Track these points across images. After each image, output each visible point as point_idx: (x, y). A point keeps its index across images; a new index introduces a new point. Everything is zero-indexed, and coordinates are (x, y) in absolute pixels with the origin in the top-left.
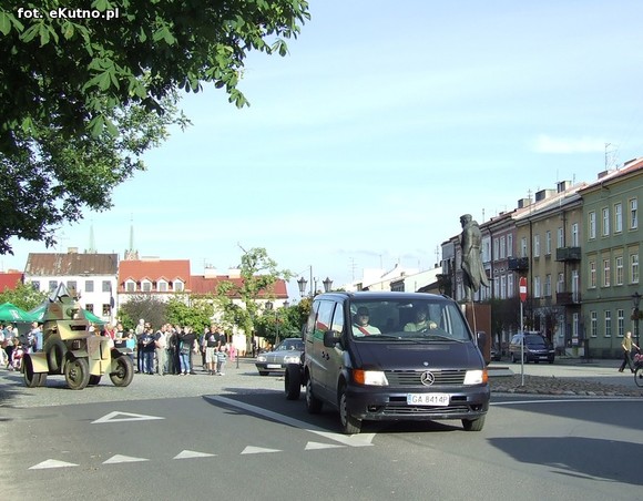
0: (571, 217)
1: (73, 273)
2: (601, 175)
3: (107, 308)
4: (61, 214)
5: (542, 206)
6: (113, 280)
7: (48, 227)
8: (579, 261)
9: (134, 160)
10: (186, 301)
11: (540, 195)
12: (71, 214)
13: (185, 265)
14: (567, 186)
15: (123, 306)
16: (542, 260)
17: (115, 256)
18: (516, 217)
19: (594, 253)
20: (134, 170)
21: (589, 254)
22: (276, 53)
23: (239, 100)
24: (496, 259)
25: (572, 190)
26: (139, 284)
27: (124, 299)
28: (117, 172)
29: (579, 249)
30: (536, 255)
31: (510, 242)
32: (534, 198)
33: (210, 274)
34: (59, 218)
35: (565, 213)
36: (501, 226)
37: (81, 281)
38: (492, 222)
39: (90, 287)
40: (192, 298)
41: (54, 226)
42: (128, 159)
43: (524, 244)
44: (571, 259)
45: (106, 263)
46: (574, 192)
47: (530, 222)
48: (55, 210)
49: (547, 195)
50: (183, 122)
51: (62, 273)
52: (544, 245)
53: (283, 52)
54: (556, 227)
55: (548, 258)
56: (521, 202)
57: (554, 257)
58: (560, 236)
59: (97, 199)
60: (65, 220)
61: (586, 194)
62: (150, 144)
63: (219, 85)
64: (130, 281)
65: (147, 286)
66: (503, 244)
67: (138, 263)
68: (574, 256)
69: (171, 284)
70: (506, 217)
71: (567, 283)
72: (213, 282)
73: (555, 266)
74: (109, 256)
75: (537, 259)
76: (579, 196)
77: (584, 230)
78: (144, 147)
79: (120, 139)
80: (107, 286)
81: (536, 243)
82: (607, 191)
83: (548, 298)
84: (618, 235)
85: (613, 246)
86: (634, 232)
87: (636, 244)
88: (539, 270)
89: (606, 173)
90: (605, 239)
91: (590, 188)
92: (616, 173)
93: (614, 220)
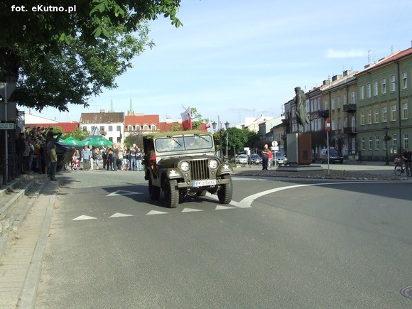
0: (350, 89)
1: (102, 122)
2: (366, 67)
3: (119, 139)
4: (91, 91)
5: (335, 83)
6: (122, 125)
7: (85, 97)
8: (355, 111)
9: (127, 63)
11: (334, 78)
12: (96, 91)
14: (348, 73)
15: (127, 138)
16: (336, 111)
17: (122, 113)
18: (322, 89)
19: (363, 107)
20: (127, 68)
21: (360, 107)
24: (312, 111)
25: (351, 75)
26: (134, 127)
27: (127, 134)
28: (119, 69)
29: (355, 105)
30: (333, 109)
31: (319, 102)
32: (331, 79)
33: (169, 121)
34: (91, 93)
35: (347, 86)
36: (316, 93)
37: (106, 126)
38: (310, 92)
39: (111, 129)
41: (88, 97)
42: (124, 63)
43: (326, 103)
44: (351, 110)
45: (118, 117)
46: (352, 76)
47: (329, 92)
48: (88, 89)
49: (338, 78)
50: (151, 44)
51: (97, 123)
52: (336, 103)
54: (343, 94)
55: (339, 110)
56: (324, 82)
57: (342, 110)
58: (345, 98)
59: (108, 83)
60: (93, 94)
61: (358, 77)
62: (135, 54)
64: (130, 126)
65: (138, 128)
66: (316, 104)
67: (134, 116)
68: (353, 108)
69: (150, 127)
70: (317, 90)
71: (349, 123)
72: (171, 125)
73: (343, 114)
74: (120, 113)
75: (333, 111)
76: (355, 78)
77: (358, 95)
78: (131, 56)
79: (120, 52)
80: (119, 128)
81: (333, 102)
82: (369, 74)
83: (339, 130)
84: (376, 97)
85: (373, 103)
86: (384, 95)
87: (385, 101)
88: (334, 116)
89: (368, 66)
90: (369, 99)
91: (361, 73)
92: (374, 65)
93: (373, 90)
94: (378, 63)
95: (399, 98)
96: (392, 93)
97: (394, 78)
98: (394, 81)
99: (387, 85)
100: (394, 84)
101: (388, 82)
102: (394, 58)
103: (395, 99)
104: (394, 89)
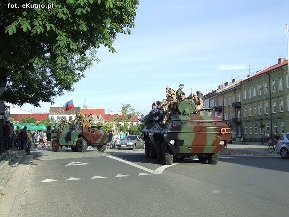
0: (237, 92)
2: (248, 76)
5: (227, 88)
8: (240, 107)
11: (226, 84)
12: (60, 93)
14: (236, 81)
16: (227, 107)
17: (79, 108)
18: (218, 92)
19: (246, 104)
21: (244, 104)
24: (211, 107)
25: (237, 82)
28: (76, 78)
29: (240, 103)
30: (225, 105)
31: (216, 101)
32: (224, 85)
33: (111, 113)
35: (235, 90)
36: (212, 95)
37: (67, 117)
38: (209, 94)
43: (221, 101)
44: (237, 106)
45: (76, 110)
47: (222, 94)
49: (229, 84)
50: (97, 61)
51: (61, 114)
52: (227, 102)
54: (232, 95)
55: (229, 106)
56: (219, 87)
57: (231, 106)
58: (233, 98)
59: (68, 88)
61: (242, 83)
62: (87, 68)
66: (213, 101)
67: (87, 110)
68: (239, 105)
69: (98, 117)
70: (214, 92)
71: (236, 115)
72: (112, 116)
73: (232, 109)
74: (77, 108)
75: (225, 107)
76: (240, 84)
77: (242, 96)
78: (84, 69)
81: (225, 101)
82: (250, 82)
83: (230, 120)
84: (254, 98)
85: (252, 101)
86: (260, 96)
87: (261, 101)
88: (226, 111)
89: (249, 76)
90: (249, 99)
91: (244, 81)
92: (253, 75)
93: (253, 92)
94: (256, 74)
95: (270, 97)
96: (266, 95)
97: (266, 84)
98: (266, 86)
99: (262, 90)
100: (266, 89)
101: (262, 87)
102: (267, 71)
103: (267, 99)
104: (266, 92)
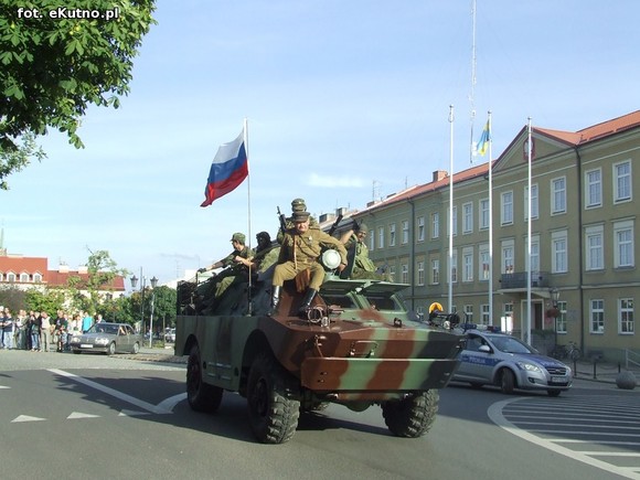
2: (369, 205)
10: (42, 289)
11: (323, 218)
13: (44, 261)
14: (344, 212)
22: (111, 106)
23: (77, 142)
25: (346, 215)
26: (5, 275)
33: (64, 269)
40: (48, 288)
46: (348, 216)
49: (328, 218)
50: (40, 155)
53: (116, 106)
62: (13, 170)
63: (62, 130)
65: (11, 277)
67: (6, 259)
69: (31, 276)
72: (65, 276)
76: (352, 220)
78: (7, 172)
82: (372, 216)
84: (381, 251)
86: (392, 249)
87: (394, 258)
89: (373, 203)
91: (361, 213)
92: (381, 203)
93: (377, 239)
94: (386, 200)
95: (413, 253)
96: (404, 247)
97: (406, 224)
98: (406, 228)
99: (397, 235)
100: (406, 233)
101: (398, 229)
102: (408, 196)
103: (407, 256)
104: (406, 240)
